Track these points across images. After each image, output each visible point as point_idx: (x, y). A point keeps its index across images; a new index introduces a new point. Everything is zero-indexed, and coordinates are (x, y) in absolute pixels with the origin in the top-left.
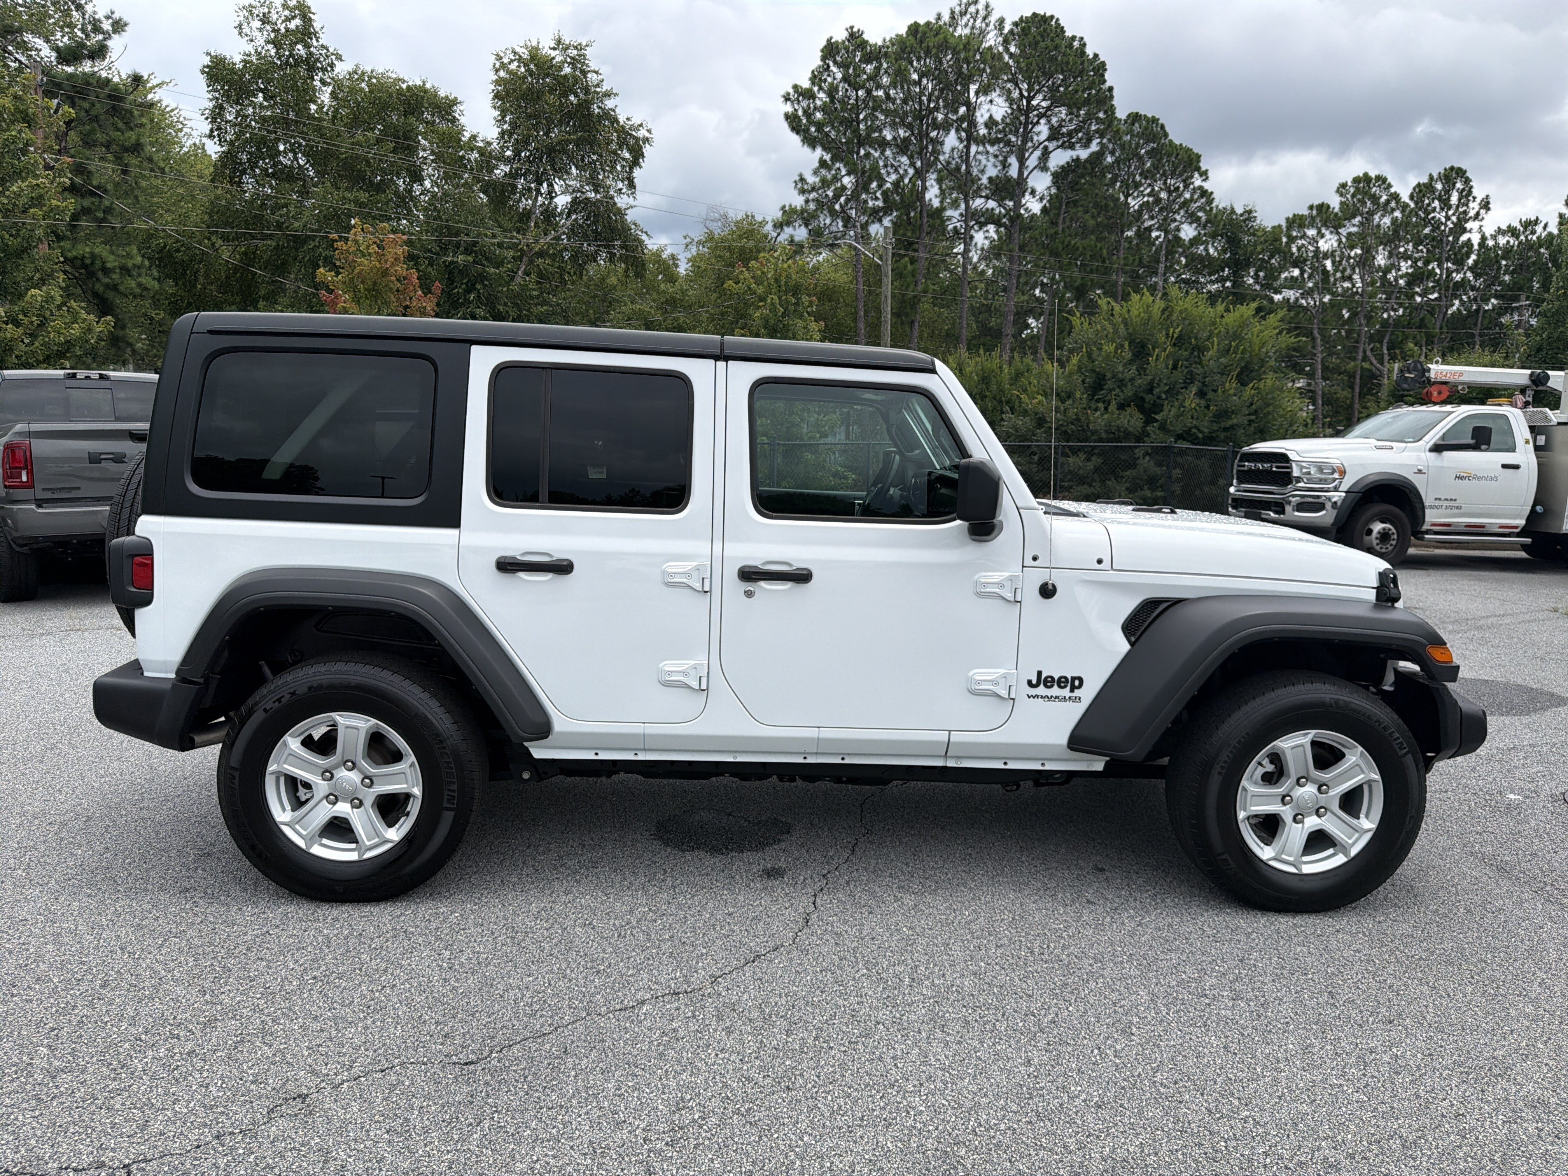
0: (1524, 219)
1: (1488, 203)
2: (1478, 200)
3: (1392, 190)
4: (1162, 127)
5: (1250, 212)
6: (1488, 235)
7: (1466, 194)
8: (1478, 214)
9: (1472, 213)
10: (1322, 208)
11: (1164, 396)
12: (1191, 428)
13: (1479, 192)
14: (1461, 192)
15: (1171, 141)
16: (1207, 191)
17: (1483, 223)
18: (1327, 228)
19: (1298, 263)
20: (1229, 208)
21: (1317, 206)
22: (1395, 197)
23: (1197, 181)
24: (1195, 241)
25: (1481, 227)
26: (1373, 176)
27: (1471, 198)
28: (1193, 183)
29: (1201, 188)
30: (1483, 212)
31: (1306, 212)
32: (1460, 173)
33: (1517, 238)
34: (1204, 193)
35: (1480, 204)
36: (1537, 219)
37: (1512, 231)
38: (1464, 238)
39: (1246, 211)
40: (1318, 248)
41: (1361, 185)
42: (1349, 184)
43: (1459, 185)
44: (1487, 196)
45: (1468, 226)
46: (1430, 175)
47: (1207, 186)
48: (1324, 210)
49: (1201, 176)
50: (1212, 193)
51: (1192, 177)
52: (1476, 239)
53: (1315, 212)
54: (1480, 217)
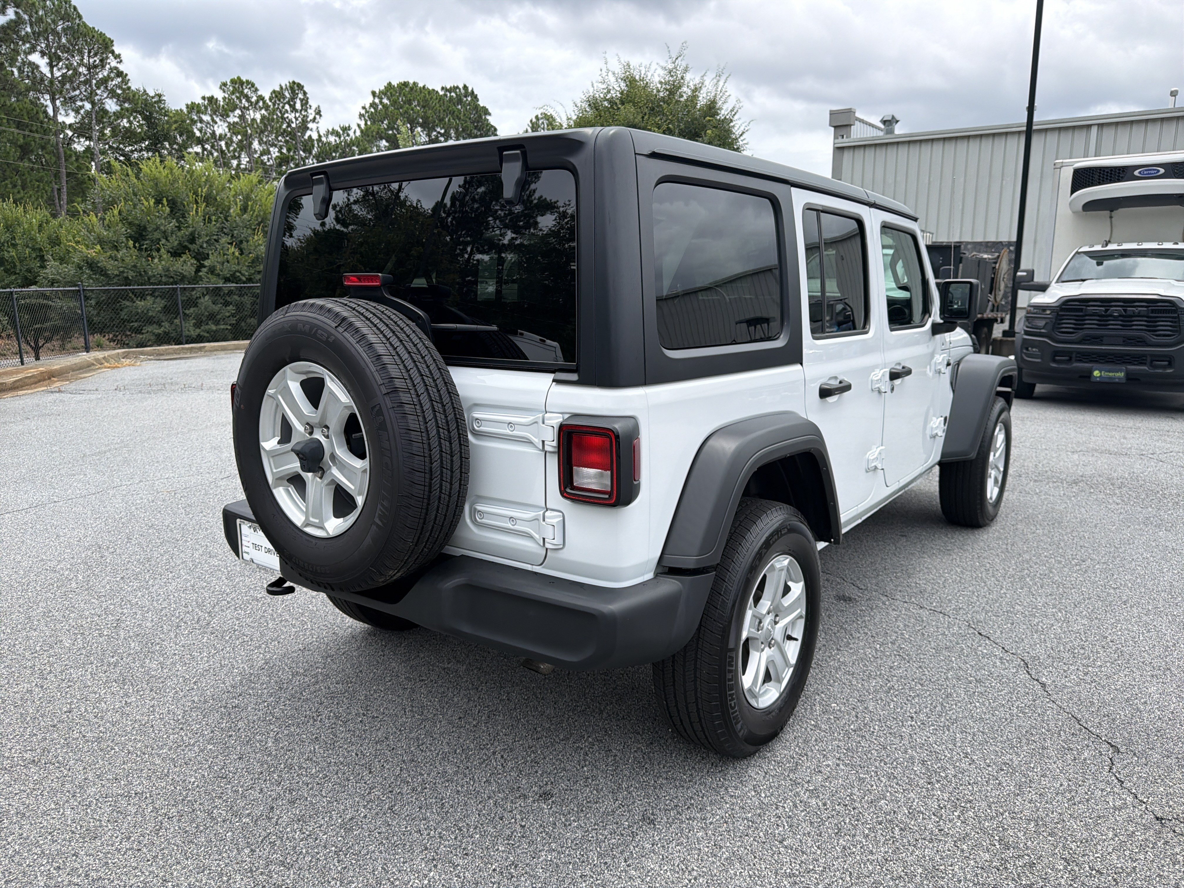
0: (342, 126)
1: (320, 111)
2: (313, 108)
3: (259, 93)
4: (75, 8)
5: (160, 96)
6: (322, 134)
7: (305, 103)
8: (315, 118)
9: (311, 117)
10: (211, 100)
11: (205, 245)
12: (236, 271)
13: (313, 103)
14: (302, 100)
15: (84, 23)
16: (122, 72)
17: (319, 125)
18: (217, 116)
19: (200, 142)
20: (142, 89)
21: (208, 98)
22: (261, 98)
23: (113, 62)
24: (119, 115)
25: (318, 128)
26: (244, 80)
27: (308, 106)
28: (109, 64)
29: (116, 68)
30: (317, 117)
31: (201, 101)
32: (300, 87)
33: (340, 138)
34: (120, 74)
35: (315, 111)
36: (349, 127)
37: (334, 133)
38: (308, 133)
39: (158, 95)
40: (214, 132)
41: (237, 86)
42: (229, 83)
43: (301, 96)
44: (319, 106)
45: (310, 125)
46: (280, 85)
47: (121, 67)
48: (214, 101)
49: (115, 58)
50: (126, 75)
51: (107, 58)
52: (315, 136)
53: (206, 102)
54: (316, 121)
